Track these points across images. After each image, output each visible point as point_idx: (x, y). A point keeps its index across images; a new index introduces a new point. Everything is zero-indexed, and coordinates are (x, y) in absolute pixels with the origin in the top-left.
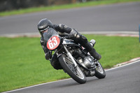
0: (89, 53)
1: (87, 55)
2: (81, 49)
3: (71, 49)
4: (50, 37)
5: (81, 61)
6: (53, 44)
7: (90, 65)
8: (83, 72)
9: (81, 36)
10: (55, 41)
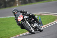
1: (34, 22)
2: (32, 20)
3: (28, 20)
4: (19, 16)
5: (32, 25)
6: (20, 18)
7: (36, 26)
9: (32, 14)
10: (21, 17)
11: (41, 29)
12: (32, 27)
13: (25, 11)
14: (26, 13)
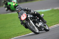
0: (41, 20)
2: (37, 19)
3: (32, 19)
4: (22, 14)
5: (37, 24)
6: (23, 17)
7: (41, 26)
8: (38, 29)
9: (37, 13)
10: (25, 16)
11: (48, 29)
12: (37, 27)
13: (29, 9)
14: (30, 11)
